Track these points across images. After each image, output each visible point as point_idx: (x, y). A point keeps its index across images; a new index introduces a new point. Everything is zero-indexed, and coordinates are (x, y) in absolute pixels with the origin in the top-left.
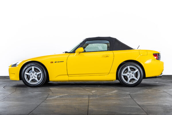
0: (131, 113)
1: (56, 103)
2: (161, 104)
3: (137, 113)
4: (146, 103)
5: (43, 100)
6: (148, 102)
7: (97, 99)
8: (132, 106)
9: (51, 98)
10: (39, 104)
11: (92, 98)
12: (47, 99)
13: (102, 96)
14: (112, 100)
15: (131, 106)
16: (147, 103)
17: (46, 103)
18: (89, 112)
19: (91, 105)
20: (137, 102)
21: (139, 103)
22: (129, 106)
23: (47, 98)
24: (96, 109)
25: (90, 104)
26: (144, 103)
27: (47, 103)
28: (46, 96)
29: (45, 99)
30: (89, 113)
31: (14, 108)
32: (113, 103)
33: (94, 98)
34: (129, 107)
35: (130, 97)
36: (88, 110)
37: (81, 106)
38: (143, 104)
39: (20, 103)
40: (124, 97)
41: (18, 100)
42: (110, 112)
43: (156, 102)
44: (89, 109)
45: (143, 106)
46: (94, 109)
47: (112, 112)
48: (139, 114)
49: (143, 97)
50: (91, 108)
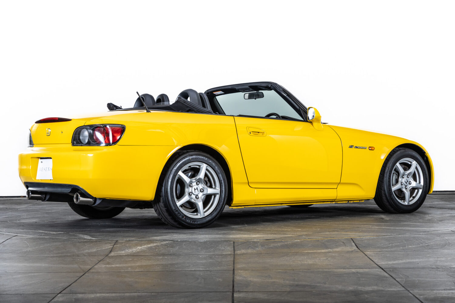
0: (360, 288)
1: (138, 264)
2: (446, 264)
3: (375, 288)
4: (401, 262)
5: (101, 258)
6: (408, 261)
7: (259, 254)
8: (361, 271)
9: (123, 252)
10: (89, 267)
11: (243, 251)
12: (112, 254)
13: (272, 245)
14: (303, 254)
15: (358, 270)
16: (404, 261)
17: (110, 266)
18: (235, 285)
19: (241, 269)
20: (376, 261)
21: (382, 263)
22: (353, 270)
23: (111, 252)
24: (255, 280)
25: (238, 266)
26: (395, 262)
27: (113, 266)
28: (109, 246)
29: (107, 255)
30: (236, 289)
31: (14, 277)
32: (306, 263)
33: (250, 251)
34: (354, 273)
35: (355, 248)
36: (233, 281)
37: (211, 271)
38: (393, 264)
39: (32, 265)
40: (337, 247)
41: (25, 256)
42: (297, 285)
43: (431, 259)
44: (237, 278)
45: (394, 269)
46: (251, 279)
47: (305, 286)
48: (381, 288)
49: (392, 247)
50: (241, 276)
